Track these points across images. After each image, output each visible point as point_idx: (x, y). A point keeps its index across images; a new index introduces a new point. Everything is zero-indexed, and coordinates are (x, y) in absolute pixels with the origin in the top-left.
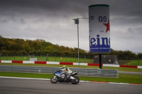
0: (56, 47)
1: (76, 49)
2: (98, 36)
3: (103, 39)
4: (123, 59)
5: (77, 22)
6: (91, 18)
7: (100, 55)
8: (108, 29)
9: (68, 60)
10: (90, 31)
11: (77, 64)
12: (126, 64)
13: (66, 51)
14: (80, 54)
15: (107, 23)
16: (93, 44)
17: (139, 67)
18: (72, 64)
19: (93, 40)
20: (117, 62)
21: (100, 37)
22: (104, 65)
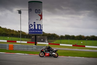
0: (5, 29)
1: (19, 32)
2: (34, 23)
3: (38, 25)
4: (51, 39)
5: (20, 12)
6: (30, 10)
7: (36, 36)
8: (41, 18)
9: (13, 39)
10: (29, 19)
11: (19, 42)
12: (52, 43)
13: (11, 33)
14: (22, 35)
15: (40, 14)
16: (31, 28)
17: (61, 45)
18: (16, 42)
19: (31, 26)
20: (47, 41)
21: (36, 24)
22: (38, 43)
